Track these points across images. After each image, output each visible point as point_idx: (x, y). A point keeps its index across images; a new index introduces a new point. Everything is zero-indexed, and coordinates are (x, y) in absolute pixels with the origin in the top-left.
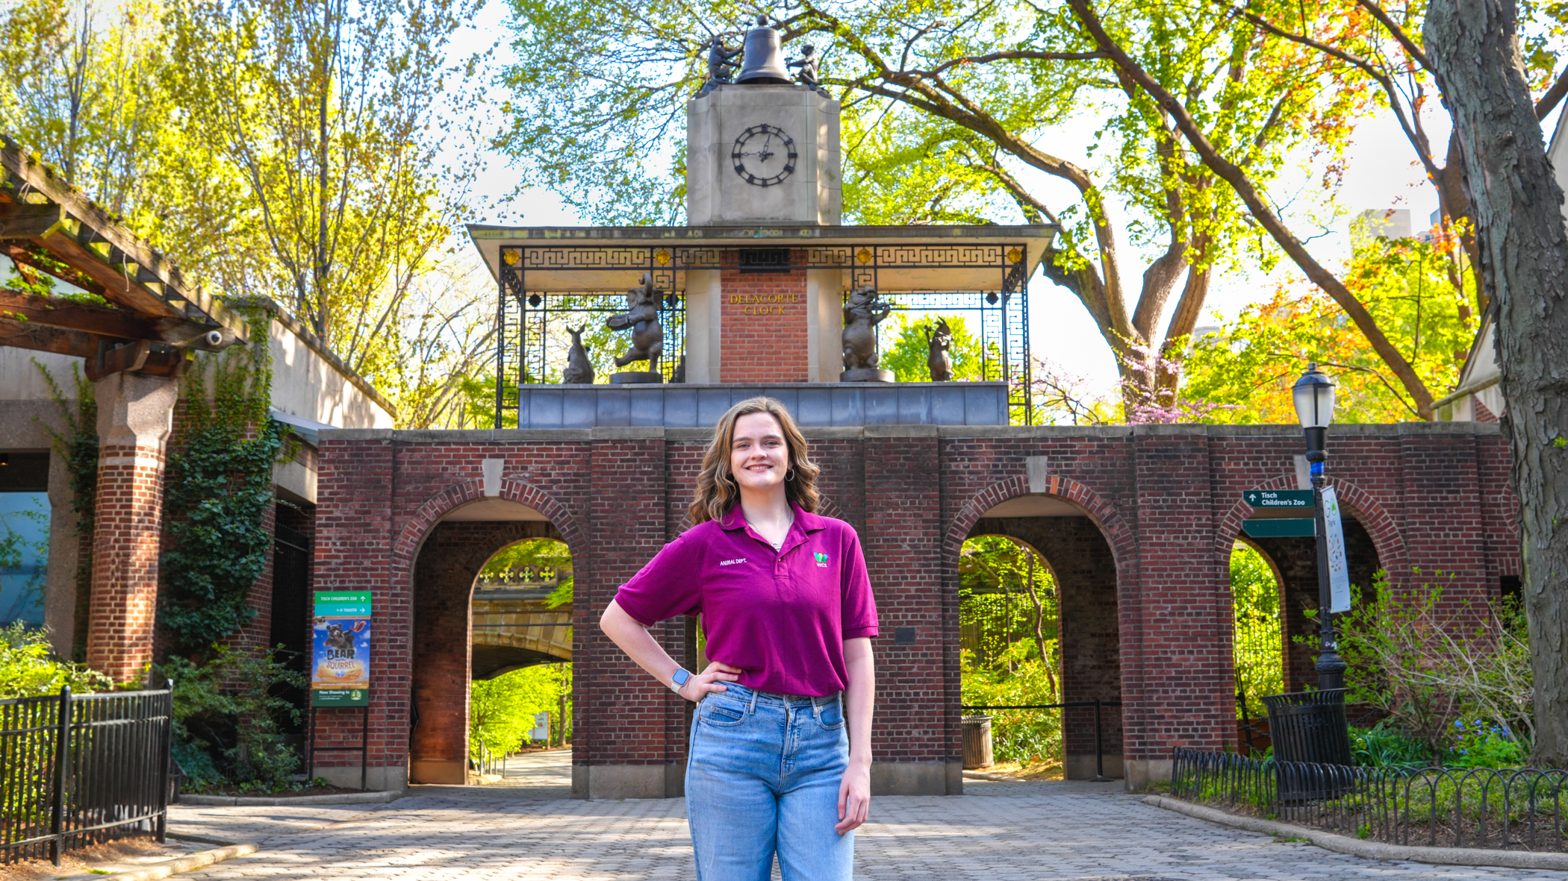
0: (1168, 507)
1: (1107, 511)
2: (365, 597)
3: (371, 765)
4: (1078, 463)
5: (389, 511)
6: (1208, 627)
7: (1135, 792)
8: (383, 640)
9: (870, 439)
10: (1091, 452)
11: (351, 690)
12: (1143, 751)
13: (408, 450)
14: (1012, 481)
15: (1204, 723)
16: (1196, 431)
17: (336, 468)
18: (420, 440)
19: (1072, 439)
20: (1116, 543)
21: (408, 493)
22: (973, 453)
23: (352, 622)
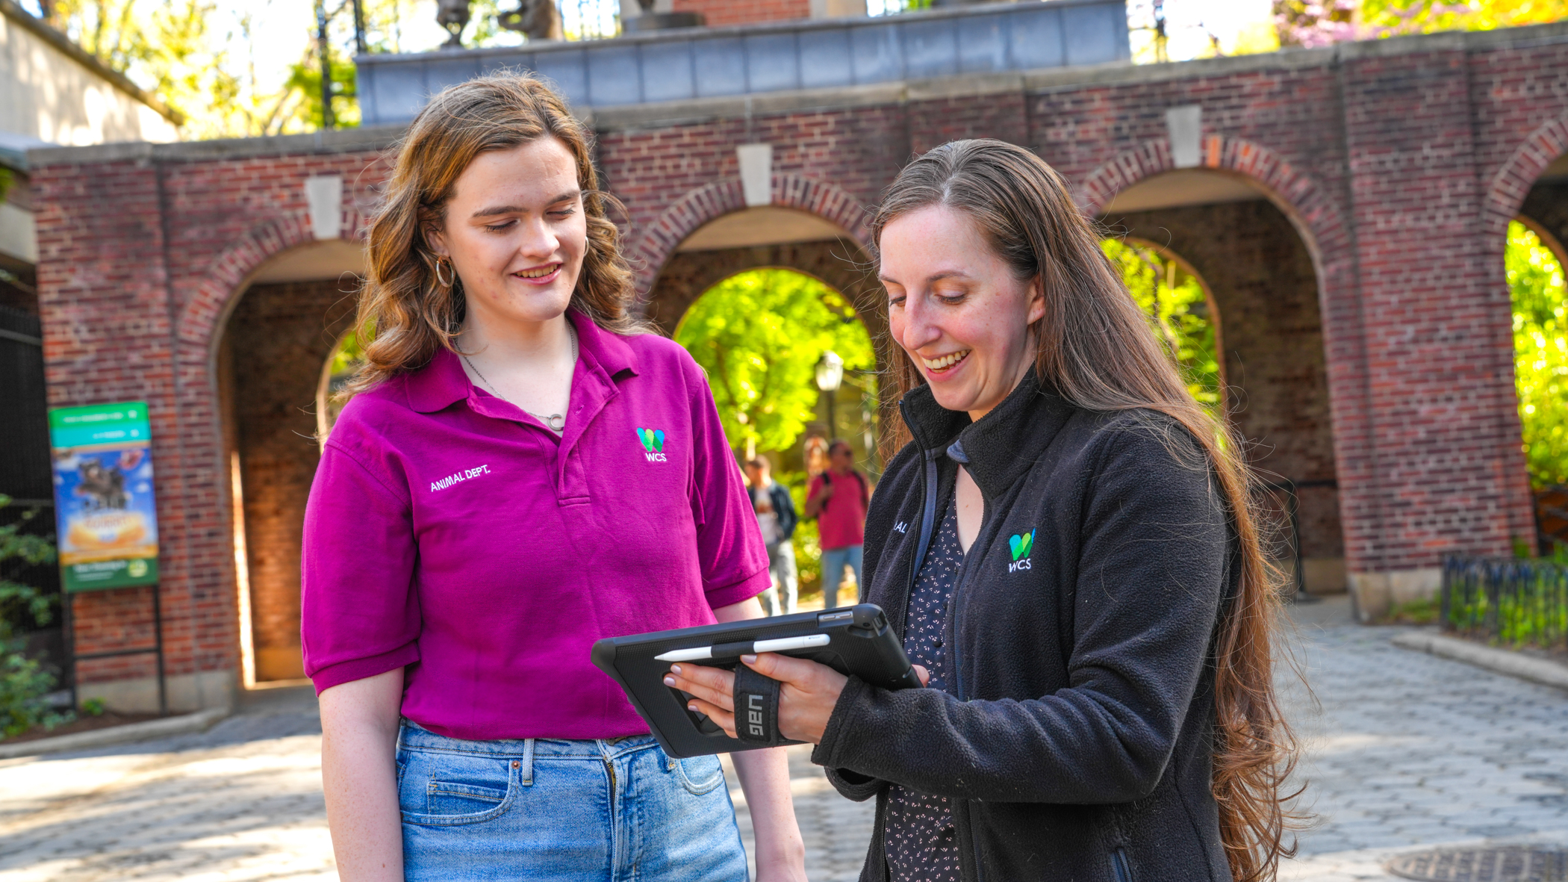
0: (1403, 171)
1: (1301, 186)
2: (135, 412)
3: (173, 673)
4: (1250, 113)
5: (161, 273)
6: (1477, 357)
7: (1372, 622)
8: (175, 477)
9: (916, 103)
10: (1271, 94)
11: (128, 560)
12: (1378, 558)
13: (183, 173)
14: (1147, 152)
15: (1477, 509)
16: (1445, 43)
17: (66, 209)
18: (201, 155)
19: (1240, 74)
20: (1318, 236)
21: (191, 242)
22: (1079, 112)
23: (116, 454)
